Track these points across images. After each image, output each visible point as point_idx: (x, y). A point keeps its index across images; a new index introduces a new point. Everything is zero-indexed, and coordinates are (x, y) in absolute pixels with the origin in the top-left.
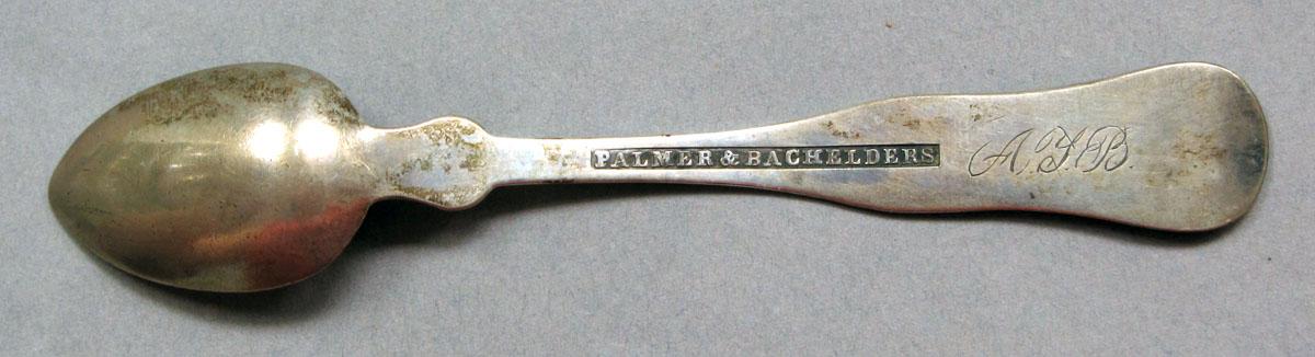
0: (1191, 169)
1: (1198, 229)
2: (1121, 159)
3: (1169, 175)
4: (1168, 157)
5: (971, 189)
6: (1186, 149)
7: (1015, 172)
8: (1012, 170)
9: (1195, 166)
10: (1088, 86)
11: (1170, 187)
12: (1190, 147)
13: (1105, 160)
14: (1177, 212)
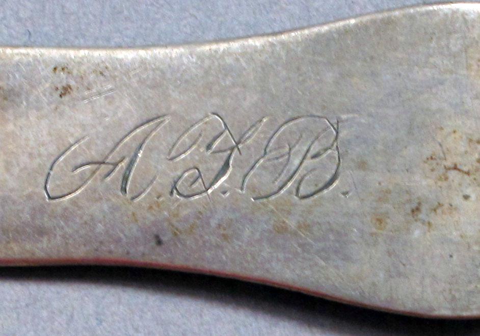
0: (458, 201)
1: (465, 314)
2: (328, 177)
3: (416, 210)
4: (417, 177)
5: (47, 223)
6: (449, 163)
7: (128, 196)
8: (124, 190)
9: (466, 197)
10: (270, 39)
11: (417, 233)
12: (458, 160)
13: (297, 177)
14: (428, 281)
